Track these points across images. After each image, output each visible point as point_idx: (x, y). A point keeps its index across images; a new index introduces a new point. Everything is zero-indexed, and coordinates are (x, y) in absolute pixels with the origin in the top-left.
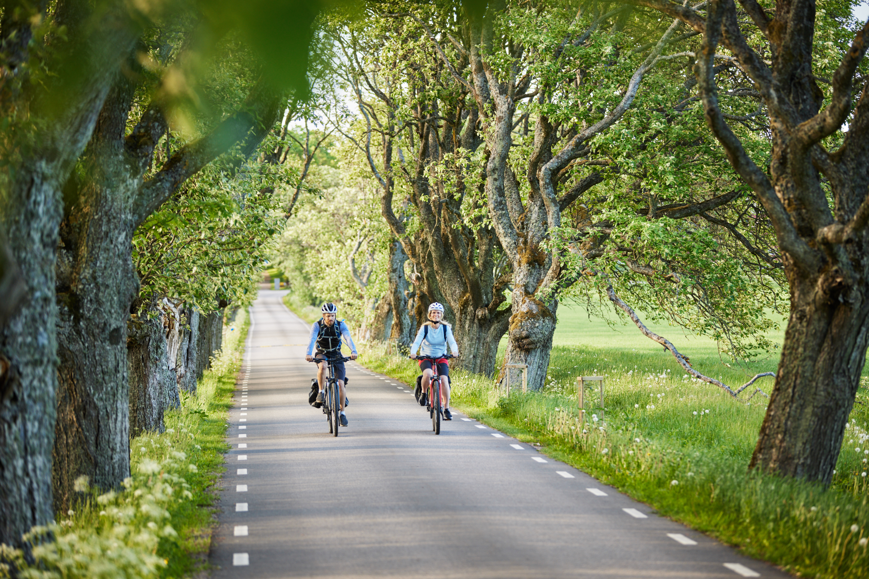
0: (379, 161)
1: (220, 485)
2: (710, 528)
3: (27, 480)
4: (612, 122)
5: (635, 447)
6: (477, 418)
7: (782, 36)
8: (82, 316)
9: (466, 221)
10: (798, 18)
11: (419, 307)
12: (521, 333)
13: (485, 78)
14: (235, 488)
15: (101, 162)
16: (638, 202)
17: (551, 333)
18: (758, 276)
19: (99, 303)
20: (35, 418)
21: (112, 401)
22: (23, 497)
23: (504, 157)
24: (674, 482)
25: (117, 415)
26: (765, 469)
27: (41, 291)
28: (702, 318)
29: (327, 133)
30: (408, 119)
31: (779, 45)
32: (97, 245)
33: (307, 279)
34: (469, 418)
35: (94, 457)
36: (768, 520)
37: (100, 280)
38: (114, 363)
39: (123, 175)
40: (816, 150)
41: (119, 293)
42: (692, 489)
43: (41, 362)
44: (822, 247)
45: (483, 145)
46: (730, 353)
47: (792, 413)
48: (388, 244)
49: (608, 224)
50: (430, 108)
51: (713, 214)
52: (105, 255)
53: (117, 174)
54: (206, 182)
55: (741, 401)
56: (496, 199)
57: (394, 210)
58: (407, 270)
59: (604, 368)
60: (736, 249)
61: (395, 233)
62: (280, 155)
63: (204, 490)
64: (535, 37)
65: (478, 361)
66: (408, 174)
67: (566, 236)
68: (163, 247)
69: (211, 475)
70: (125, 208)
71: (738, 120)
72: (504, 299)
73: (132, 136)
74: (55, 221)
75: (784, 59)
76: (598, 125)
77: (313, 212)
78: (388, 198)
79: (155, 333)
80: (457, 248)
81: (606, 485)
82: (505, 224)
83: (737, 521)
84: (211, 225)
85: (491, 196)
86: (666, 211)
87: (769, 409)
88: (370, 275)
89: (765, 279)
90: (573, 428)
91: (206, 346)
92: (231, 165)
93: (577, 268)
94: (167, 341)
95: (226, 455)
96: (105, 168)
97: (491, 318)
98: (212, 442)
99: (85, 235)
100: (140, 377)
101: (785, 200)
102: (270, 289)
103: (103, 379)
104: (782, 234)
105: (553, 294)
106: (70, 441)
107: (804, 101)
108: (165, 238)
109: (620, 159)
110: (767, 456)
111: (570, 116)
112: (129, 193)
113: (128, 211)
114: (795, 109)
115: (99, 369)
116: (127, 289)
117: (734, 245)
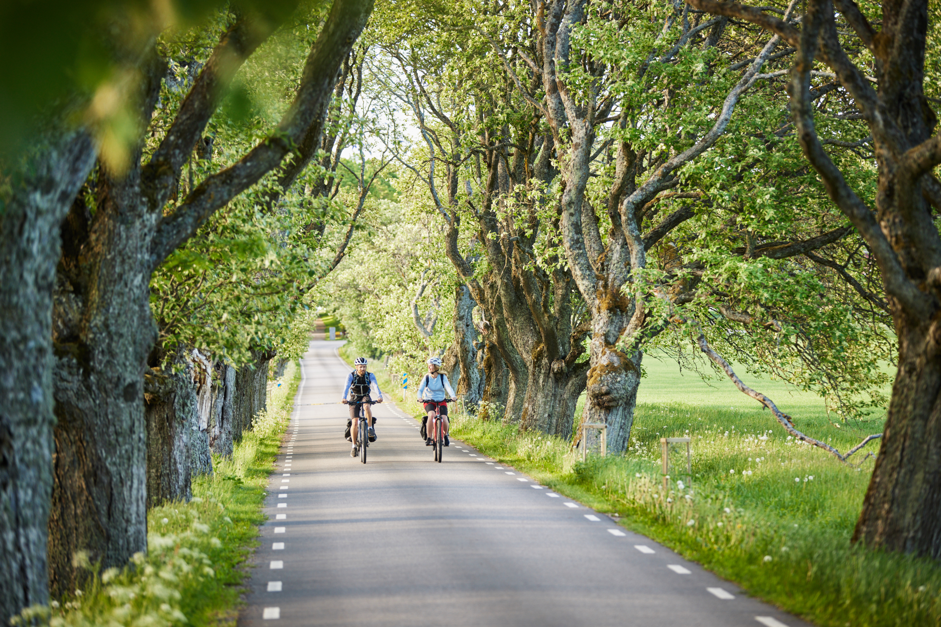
0: (444, 194)
1: (253, 561)
2: (805, 611)
3: (19, 556)
4: (704, 149)
5: (724, 519)
6: (549, 485)
7: (889, 50)
8: (93, 369)
9: (539, 261)
10: (907, 30)
11: (488, 359)
12: (600, 389)
13: (560, 99)
14: (269, 565)
15: (114, 194)
16: (734, 240)
17: (635, 389)
18: (872, 324)
19: (112, 354)
20: (28, 485)
21: (126, 466)
22: (14, 575)
23: (581, 189)
24: (767, 558)
25: (132, 482)
26: (868, 544)
27: (35, 340)
28: (808, 371)
29: (386, 161)
30: (475, 146)
31: (885, 61)
32: (110, 288)
33: (365, 328)
34: (540, 485)
35: (107, 530)
36: (870, 601)
37: (113, 328)
38: (129, 423)
39: (139, 209)
40: (927, 180)
41: (135, 343)
42: (787, 567)
43: (35, 422)
44: (934, 291)
45: (559, 176)
46: (840, 412)
47: (901, 479)
48: (454, 288)
49: (699, 265)
50: (499, 133)
51: (820, 254)
52: (119, 300)
53: (133, 208)
54: (239, 217)
55: (851, 466)
56: (573, 237)
57: (460, 250)
58: (476, 319)
59: (697, 428)
60: (847, 293)
61: (461, 275)
62: (330, 188)
63: (233, 567)
64: (617, 53)
65: (554, 421)
66: (474, 208)
67: (652, 278)
68: (189, 291)
69: (243, 550)
70: (142, 247)
71: (848, 147)
72: (583, 350)
73: (150, 166)
74: (51, 261)
75: (891, 76)
76: (688, 152)
77: (370, 252)
78: (453, 236)
79: (181, 388)
80: (529, 292)
81: (690, 561)
82: (582, 265)
83: (836, 603)
84: (243, 266)
85: (567, 233)
86: (765, 250)
87: (874, 475)
88: (435, 323)
89: (879, 328)
90: (656, 496)
91: (247, 403)
92: (267, 198)
93: (664, 315)
94: (198, 398)
95: (262, 528)
96: (119, 201)
97: (569, 372)
98: (246, 513)
99: (96, 278)
100: (164, 439)
101: (891, 237)
102: (325, 339)
103: (117, 440)
104: (888, 275)
105: (637, 344)
106: (79, 511)
107: (914, 124)
108: (192, 281)
109: (713, 191)
110: (872, 529)
111: (656, 142)
112: (146, 230)
113: (144, 250)
114: (903, 134)
115: (112, 429)
116: (144, 338)
117: (844, 288)
